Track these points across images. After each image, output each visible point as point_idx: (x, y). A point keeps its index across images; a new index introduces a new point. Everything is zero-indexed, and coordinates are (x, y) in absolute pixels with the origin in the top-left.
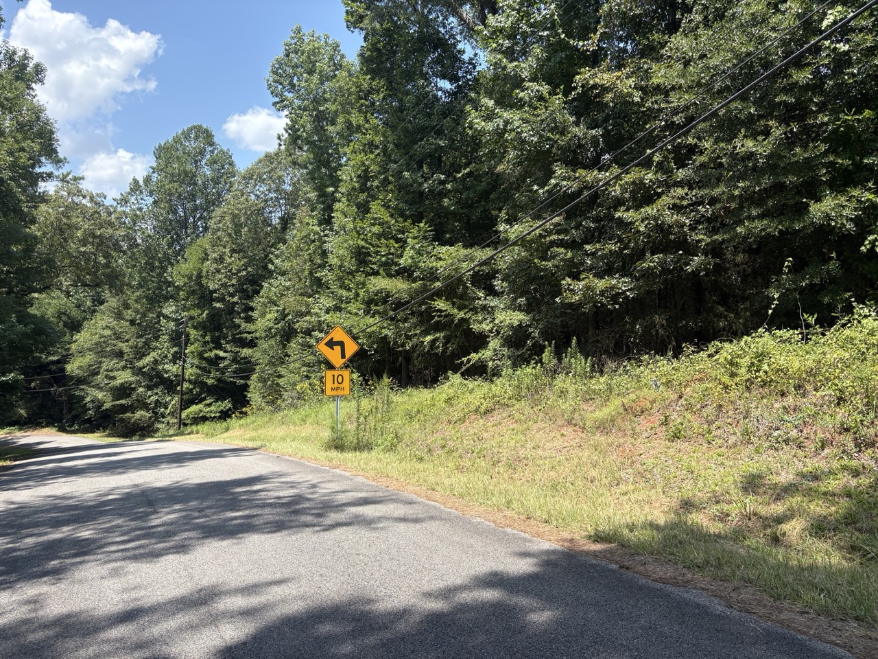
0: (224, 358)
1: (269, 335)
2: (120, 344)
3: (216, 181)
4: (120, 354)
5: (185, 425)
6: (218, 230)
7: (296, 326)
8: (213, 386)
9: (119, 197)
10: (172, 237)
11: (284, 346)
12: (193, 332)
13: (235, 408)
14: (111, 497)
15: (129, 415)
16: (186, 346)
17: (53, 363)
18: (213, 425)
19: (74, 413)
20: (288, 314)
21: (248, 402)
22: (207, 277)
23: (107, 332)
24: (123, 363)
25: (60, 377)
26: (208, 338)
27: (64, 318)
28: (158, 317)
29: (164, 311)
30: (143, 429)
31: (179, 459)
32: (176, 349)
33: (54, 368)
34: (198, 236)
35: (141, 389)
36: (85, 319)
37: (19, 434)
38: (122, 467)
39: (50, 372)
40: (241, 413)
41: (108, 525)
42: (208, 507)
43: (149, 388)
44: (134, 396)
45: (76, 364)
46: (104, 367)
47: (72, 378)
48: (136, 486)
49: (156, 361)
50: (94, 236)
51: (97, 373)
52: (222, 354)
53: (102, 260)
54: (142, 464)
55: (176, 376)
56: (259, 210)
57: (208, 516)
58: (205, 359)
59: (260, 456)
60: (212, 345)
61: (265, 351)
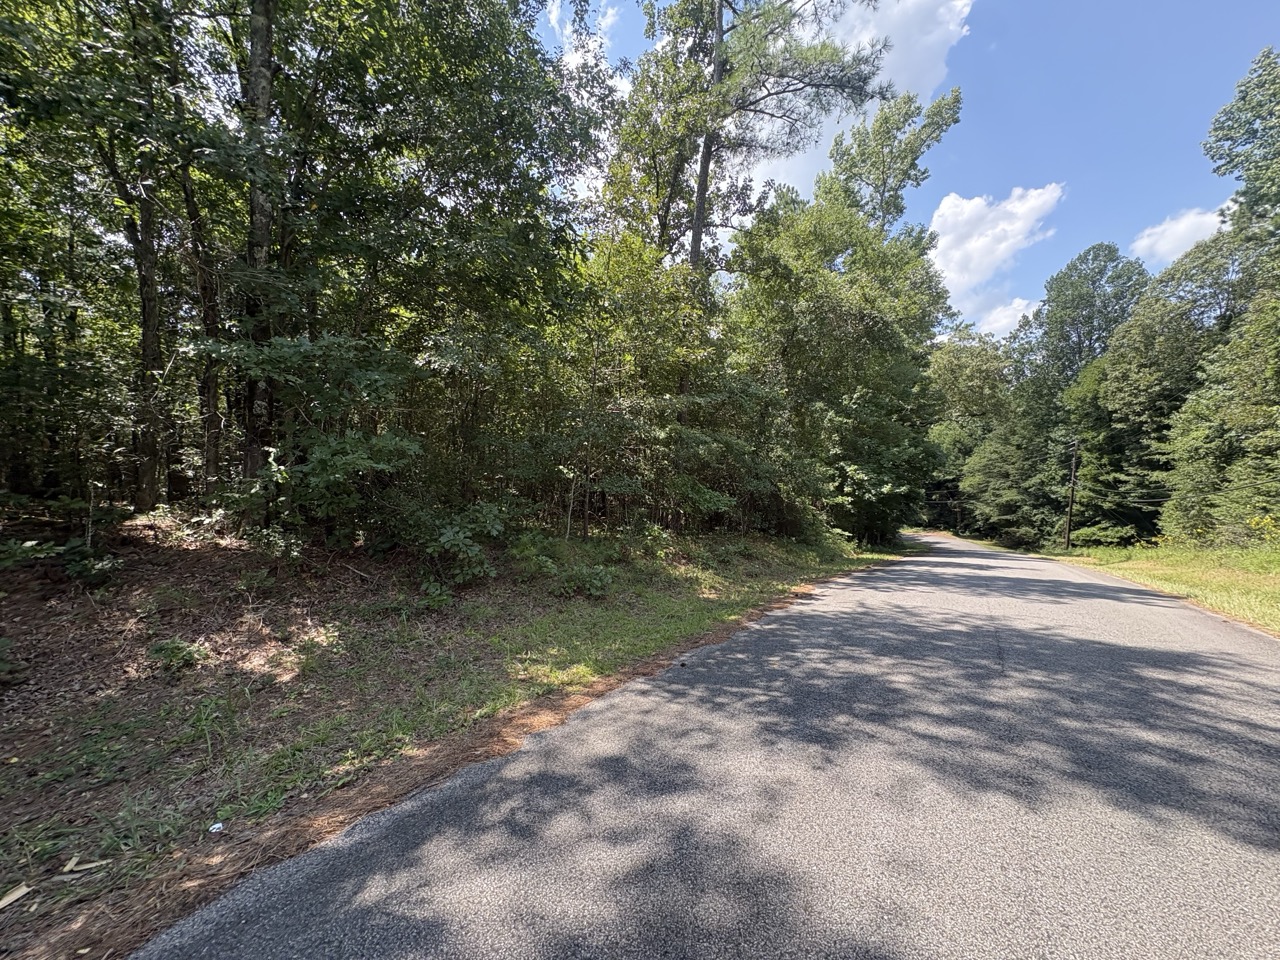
0: (1126, 482)
1: (1194, 455)
2: (1007, 467)
3: (1118, 296)
4: (1007, 476)
5: (1074, 546)
6: (1122, 346)
7: (1245, 444)
8: (1110, 510)
9: (1008, 335)
10: (1063, 364)
11: (1221, 469)
12: (1086, 456)
13: (1140, 536)
14: (957, 627)
15: (1014, 529)
16: (1077, 467)
17: (948, 481)
18: (1109, 550)
19: (966, 522)
20: (1230, 430)
21: (1159, 531)
22: (1104, 398)
23: (994, 456)
24: (1009, 483)
25: (954, 493)
26: (1105, 461)
27: (958, 445)
28: (1046, 441)
29: (1052, 435)
30: (1027, 543)
31: (1056, 590)
32: (1065, 471)
33: (950, 485)
34: (1094, 358)
35: (1026, 508)
36: (976, 445)
37: (923, 533)
38: (987, 586)
39: (947, 488)
40: (1148, 542)
41: (934, 675)
42: (1092, 697)
43: (1035, 507)
44: (1020, 513)
45: (968, 483)
46: (991, 485)
47: (964, 494)
48: (992, 618)
49: (1043, 482)
50: (981, 372)
51: (985, 491)
52: (1123, 477)
53: (987, 391)
54: (1009, 587)
55: (1064, 497)
56: (1181, 315)
57: (1088, 720)
58: (1101, 482)
59: (1187, 613)
60: (1109, 468)
61: (1188, 475)
